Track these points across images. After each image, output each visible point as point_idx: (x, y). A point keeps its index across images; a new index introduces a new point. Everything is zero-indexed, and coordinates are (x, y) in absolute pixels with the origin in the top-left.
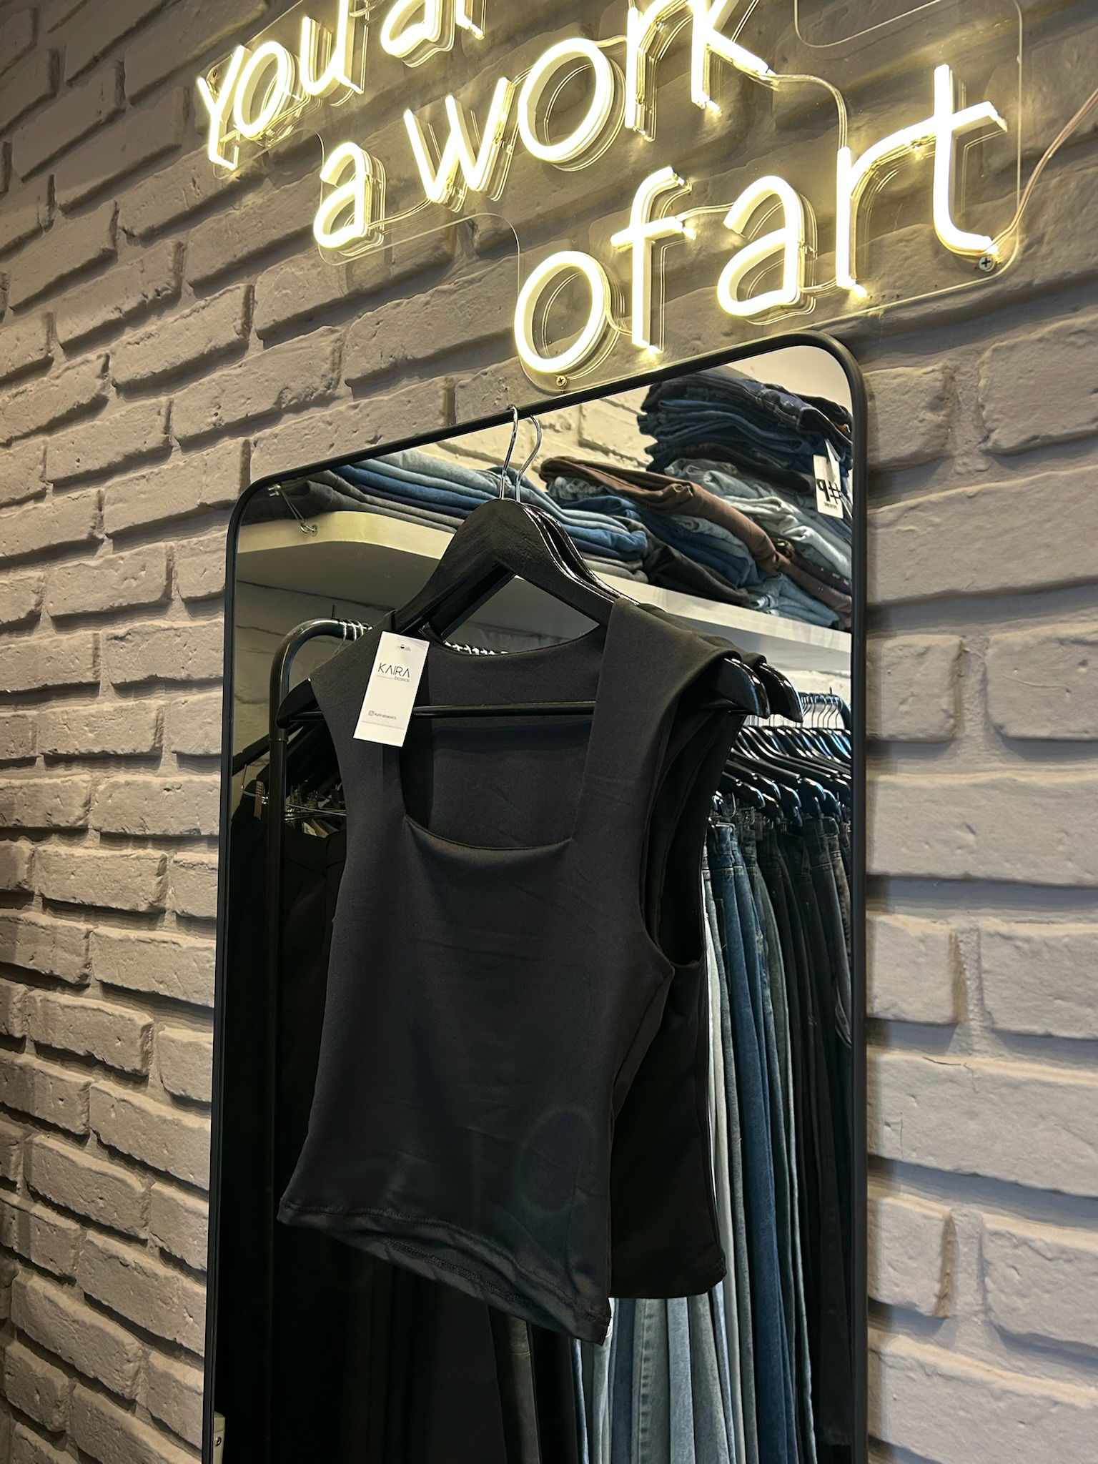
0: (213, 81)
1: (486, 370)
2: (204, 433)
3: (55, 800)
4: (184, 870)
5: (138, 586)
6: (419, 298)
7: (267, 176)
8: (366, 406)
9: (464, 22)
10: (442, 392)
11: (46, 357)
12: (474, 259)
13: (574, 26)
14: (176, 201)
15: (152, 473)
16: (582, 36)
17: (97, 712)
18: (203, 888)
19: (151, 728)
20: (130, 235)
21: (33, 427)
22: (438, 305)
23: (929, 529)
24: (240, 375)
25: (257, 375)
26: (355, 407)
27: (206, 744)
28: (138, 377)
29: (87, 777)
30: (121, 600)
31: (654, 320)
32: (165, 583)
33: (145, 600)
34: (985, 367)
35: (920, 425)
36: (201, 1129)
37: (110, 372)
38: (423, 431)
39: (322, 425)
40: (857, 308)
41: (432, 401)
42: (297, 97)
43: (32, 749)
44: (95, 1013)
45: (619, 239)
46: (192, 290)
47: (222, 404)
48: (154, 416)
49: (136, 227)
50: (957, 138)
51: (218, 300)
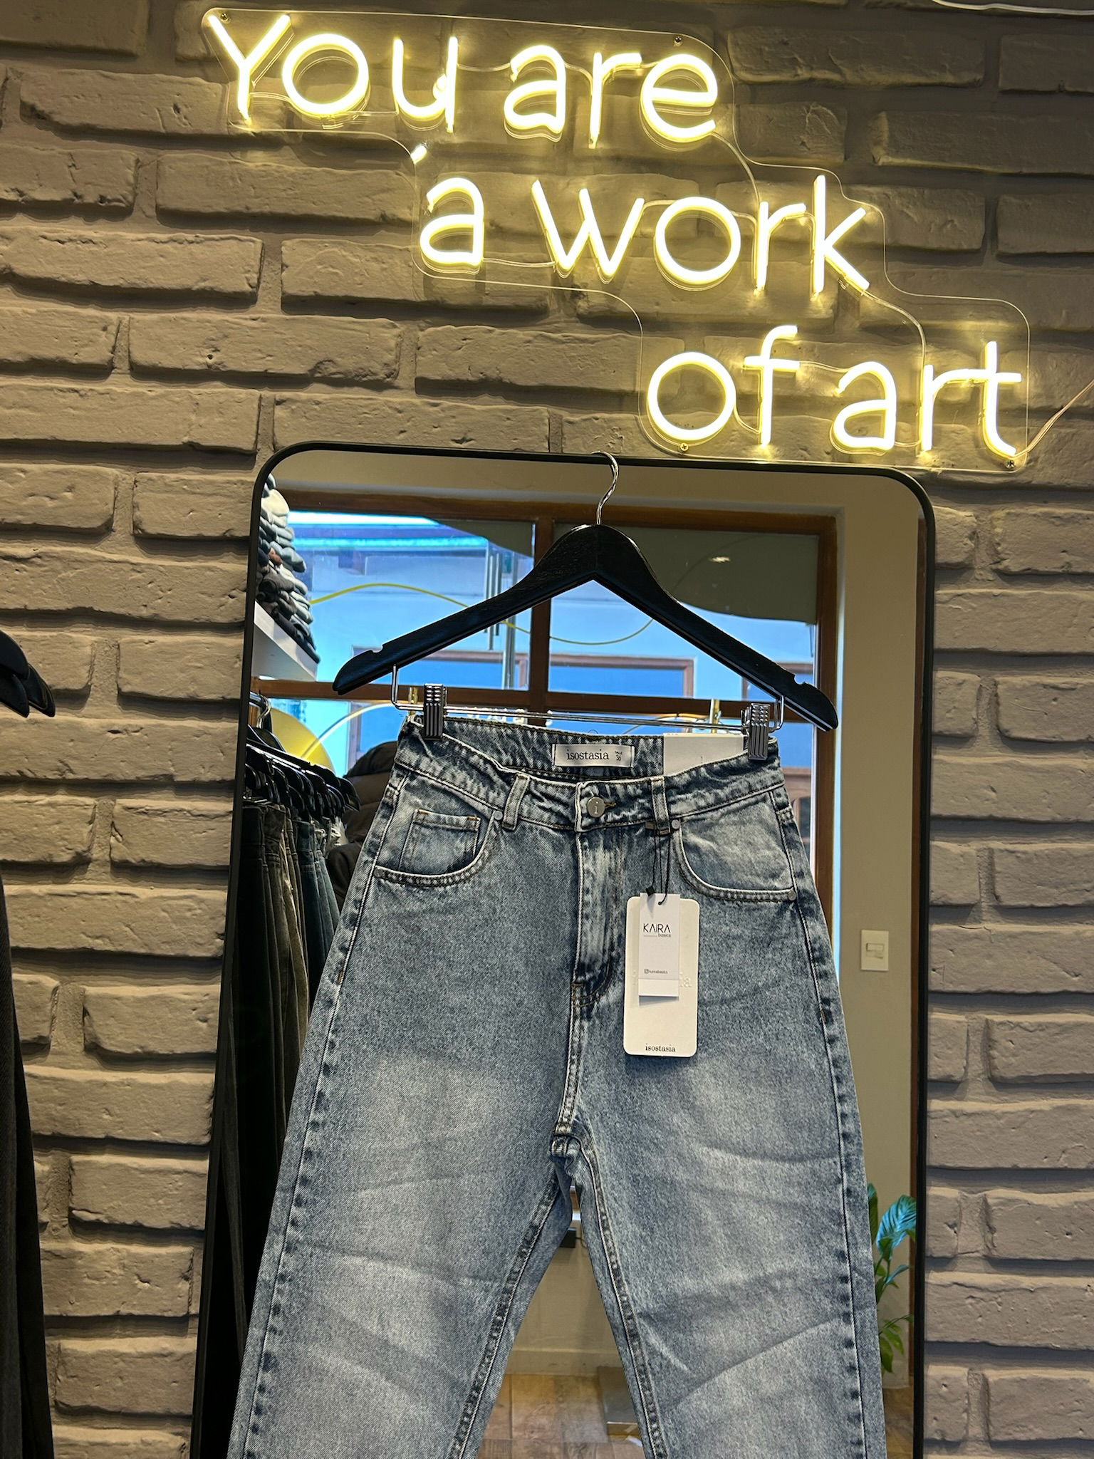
1: (598, 415)
2: (188, 370)
4: (145, 817)
5: (54, 508)
7: (289, 145)
8: (450, 408)
10: (547, 420)
12: (573, 319)
14: (142, 116)
15: (91, 390)
19: (86, 664)
22: (542, 346)
23: (969, 610)
24: (254, 328)
25: (284, 337)
26: (433, 404)
28: (63, 279)
30: (19, 517)
33: (68, 523)
34: (1001, 522)
35: (962, 546)
39: (390, 411)
41: (535, 425)
45: (751, 362)
46: (154, 214)
47: (223, 350)
48: (95, 330)
49: (59, 113)
50: (1000, 385)
51: (218, 243)
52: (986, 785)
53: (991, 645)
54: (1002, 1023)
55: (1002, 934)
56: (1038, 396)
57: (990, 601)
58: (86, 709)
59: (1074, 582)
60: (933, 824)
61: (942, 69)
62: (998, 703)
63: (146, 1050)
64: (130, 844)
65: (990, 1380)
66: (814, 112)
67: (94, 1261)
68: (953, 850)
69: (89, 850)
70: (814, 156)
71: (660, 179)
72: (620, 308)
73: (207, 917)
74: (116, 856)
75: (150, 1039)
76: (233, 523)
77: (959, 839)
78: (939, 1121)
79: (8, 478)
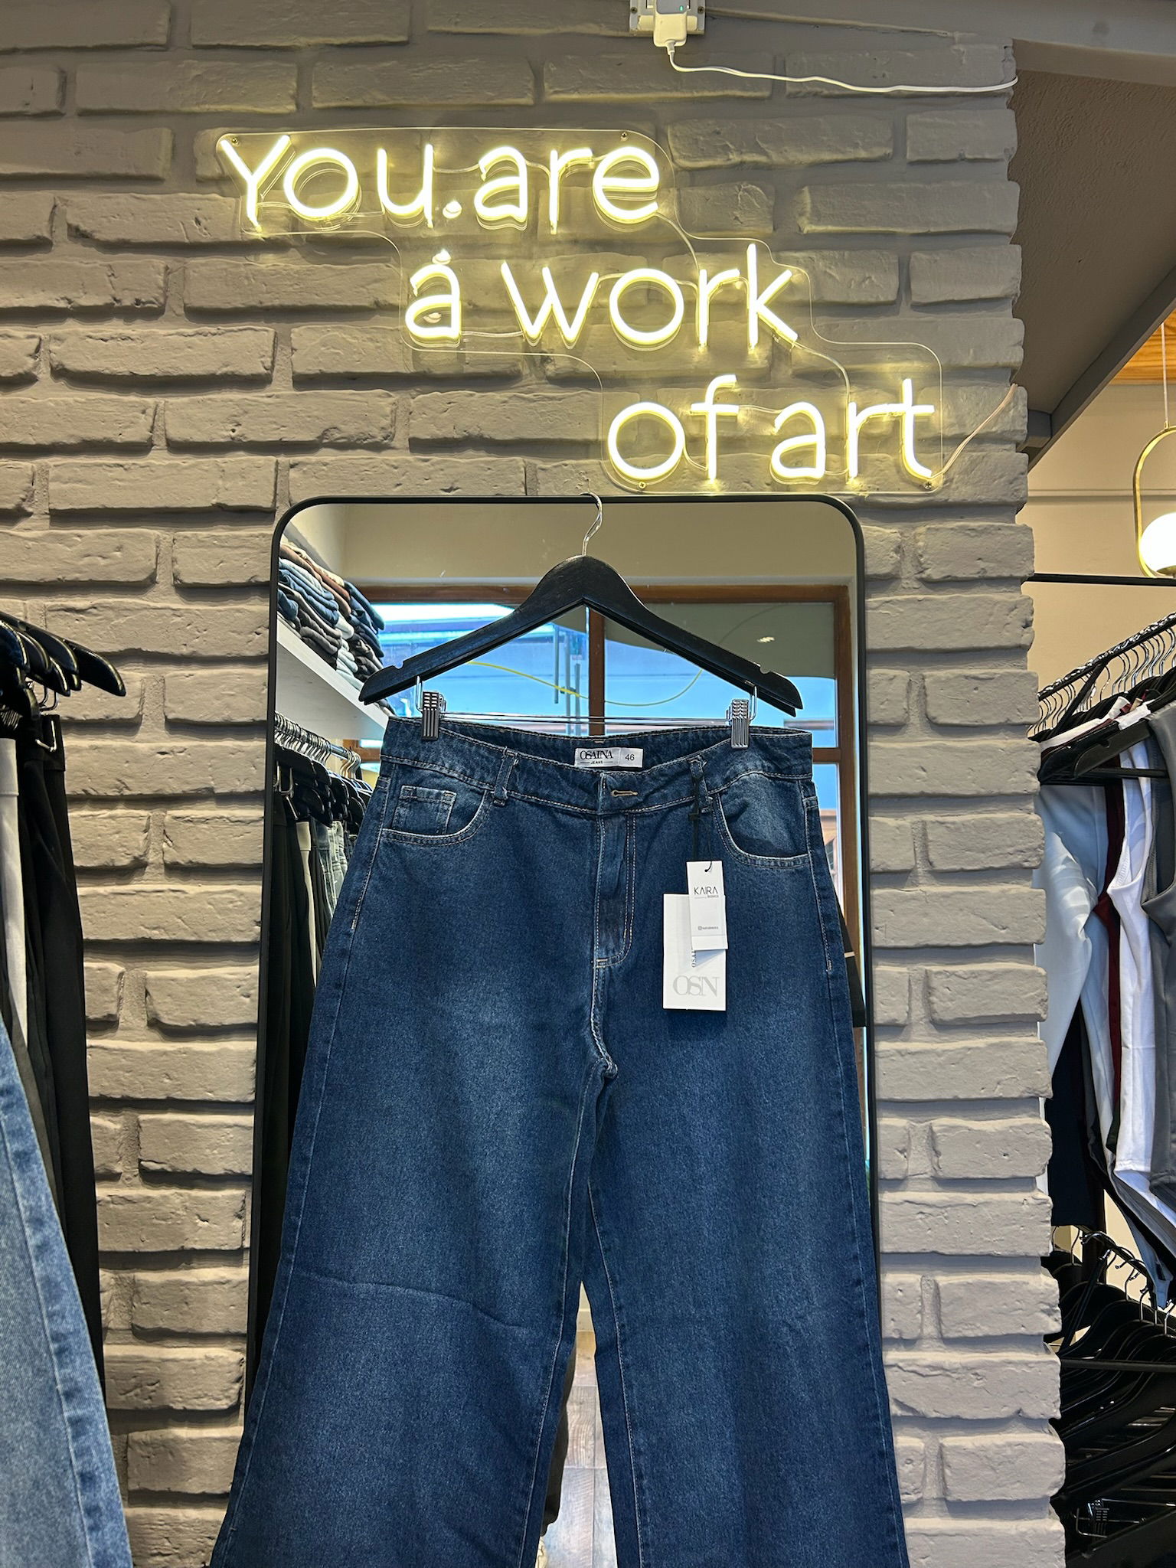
1: (567, 462)
4: (191, 825)
5: (106, 565)
6: (493, 396)
7: (294, 247)
8: (438, 463)
10: (521, 469)
12: (545, 383)
14: (169, 230)
15: (134, 464)
20: (83, 235)
22: (516, 405)
23: (898, 614)
24: (270, 404)
25: (295, 410)
26: (426, 461)
30: (77, 575)
32: (150, 568)
33: (118, 578)
34: (922, 535)
35: (890, 559)
37: (51, 355)
38: (506, 494)
39: (387, 468)
40: (855, 489)
41: (511, 473)
45: (697, 408)
46: (183, 312)
47: (244, 424)
48: (135, 413)
49: (99, 232)
50: (915, 418)
51: (237, 334)
52: (917, 765)
53: (916, 644)
54: (939, 973)
55: (936, 894)
56: (952, 425)
57: (916, 606)
58: (140, 735)
59: (988, 585)
60: (872, 802)
61: (856, 146)
62: (926, 695)
63: (199, 1023)
64: (179, 848)
65: (940, 1284)
66: (745, 190)
67: (161, 1204)
68: (890, 823)
69: (145, 854)
70: (747, 228)
71: (613, 256)
72: (582, 369)
73: (246, 908)
74: (168, 859)
75: (201, 1013)
76: (256, 571)
77: (896, 814)
78: (884, 1059)
79: (67, 543)
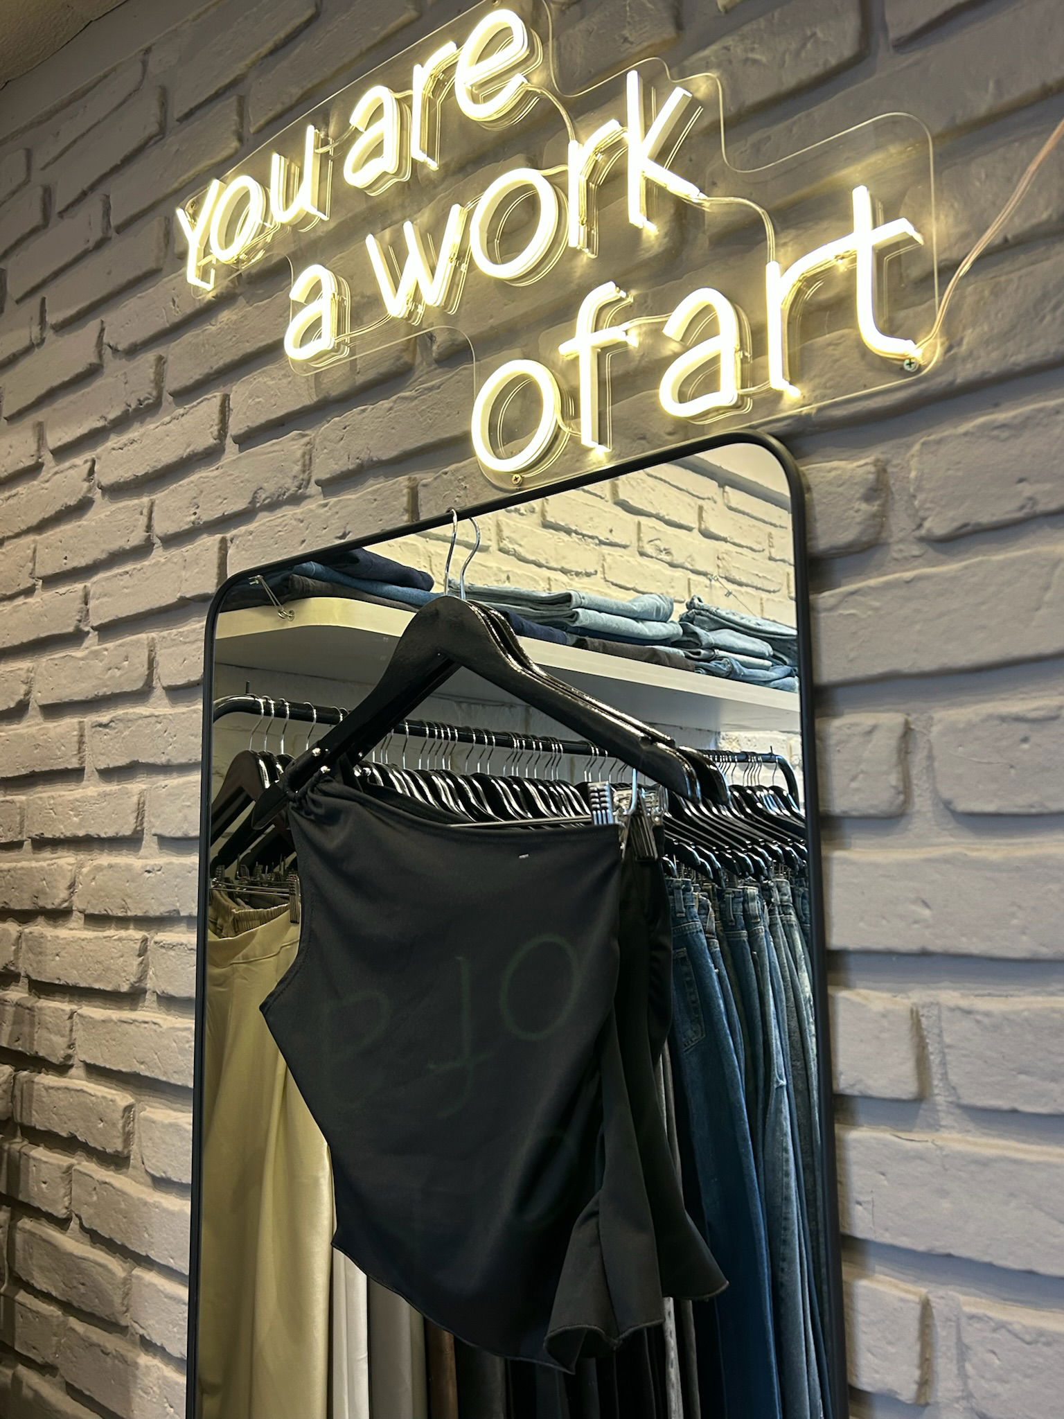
0: (191, 211)
1: (446, 470)
2: (183, 531)
3: (41, 883)
4: (164, 951)
5: (121, 676)
6: (383, 404)
7: (241, 294)
8: (336, 504)
9: (421, 157)
10: (405, 491)
11: (37, 462)
12: (433, 367)
13: (520, 157)
14: (157, 318)
15: (134, 569)
16: (527, 166)
17: (82, 797)
18: (183, 968)
19: (133, 812)
20: (115, 350)
21: (24, 527)
22: (400, 410)
23: (870, 613)
24: (217, 477)
25: (233, 477)
26: (325, 505)
27: (185, 826)
28: (122, 480)
29: (72, 860)
30: (105, 689)
31: (602, 422)
32: (147, 673)
33: (127, 689)
34: (916, 459)
35: (856, 514)
36: (182, 1212)
37: (96, 475)
38: (389, 527)
39: (294, 523)
40: (793, 407)
41: (396, 499)
42: (268, 225)
43: (20, 833)
44: (78, 1094)
45: (566, 347)
46: (171, 399)
47: (200, 504)
48: (137, 516)
49: (121, 343)
50: (877, 252)
51: (196, 409)
52: (914, 897)
53: (908, 664)
55: (967, 1154)
57: (902, 593)
62: (931, 759)
64: (158, 977)
69: (142, 981)
70: (639, 48)
72: (458, 339)
75: (169, 1165)
